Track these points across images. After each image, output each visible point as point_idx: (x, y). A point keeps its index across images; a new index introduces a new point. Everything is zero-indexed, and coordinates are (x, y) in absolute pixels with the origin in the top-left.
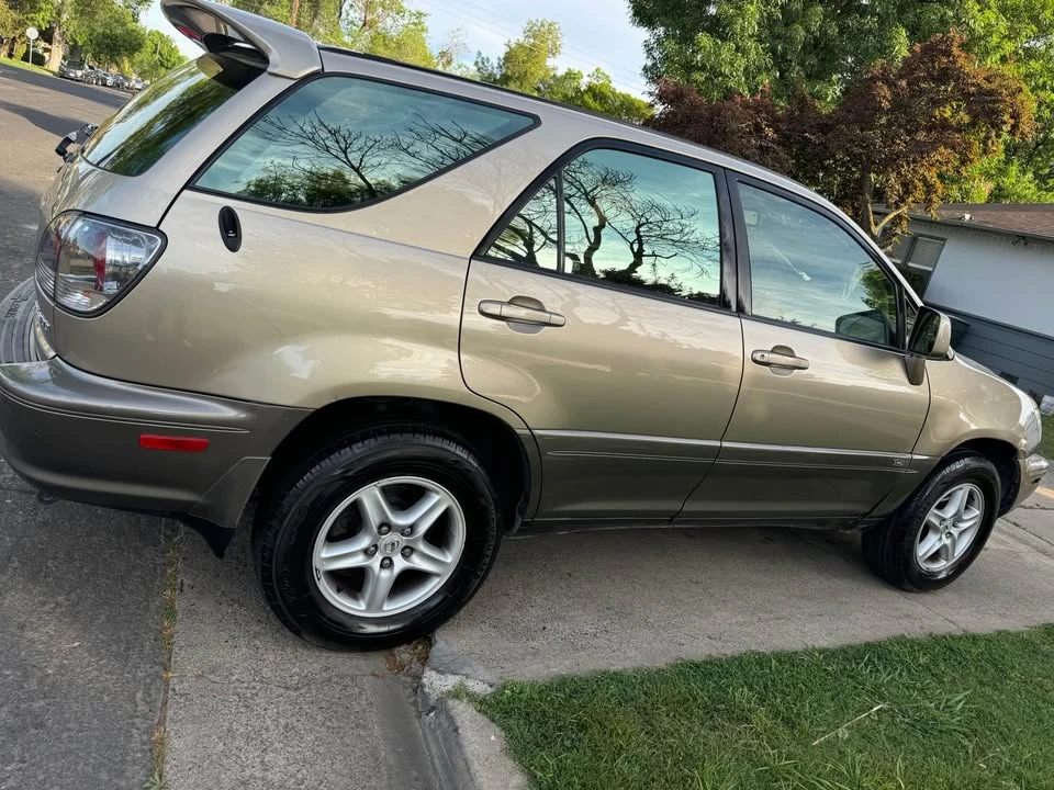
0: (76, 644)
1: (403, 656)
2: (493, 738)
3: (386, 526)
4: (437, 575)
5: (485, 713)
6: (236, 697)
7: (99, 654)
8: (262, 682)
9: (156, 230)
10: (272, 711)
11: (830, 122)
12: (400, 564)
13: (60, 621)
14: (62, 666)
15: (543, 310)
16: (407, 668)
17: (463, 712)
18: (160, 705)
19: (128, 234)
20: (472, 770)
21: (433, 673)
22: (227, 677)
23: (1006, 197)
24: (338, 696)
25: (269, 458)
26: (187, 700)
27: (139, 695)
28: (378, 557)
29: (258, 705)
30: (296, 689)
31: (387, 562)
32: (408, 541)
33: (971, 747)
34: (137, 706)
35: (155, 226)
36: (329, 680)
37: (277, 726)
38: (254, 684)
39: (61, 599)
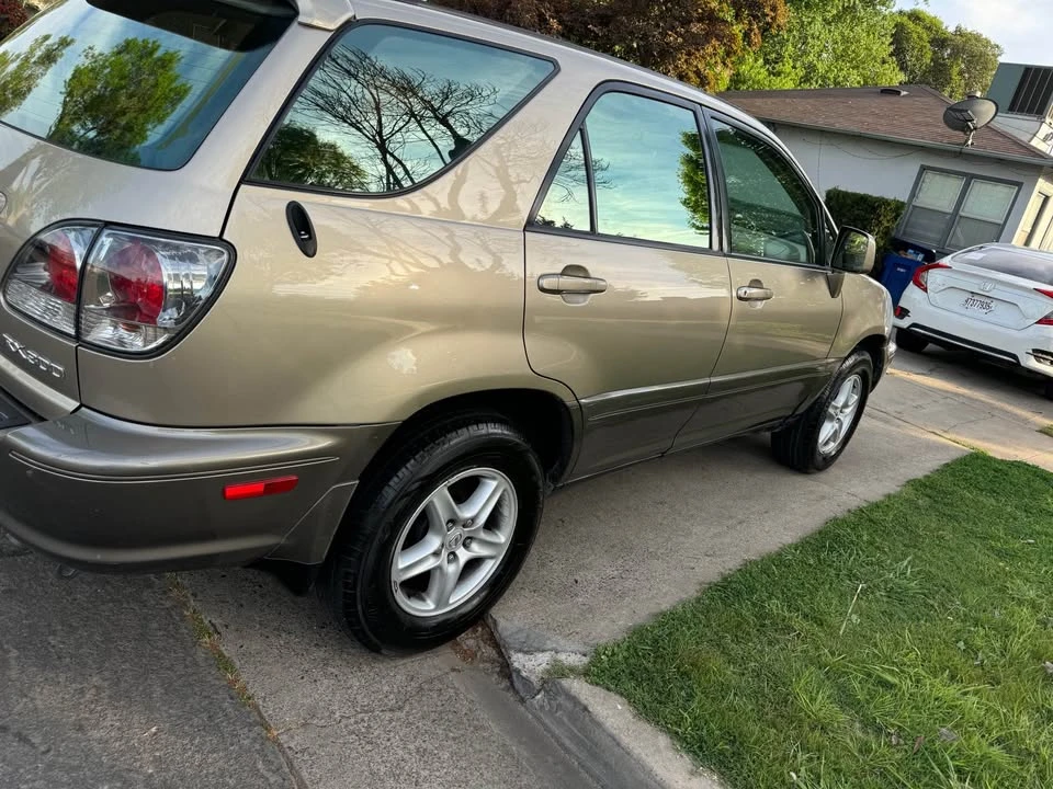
0: (154, 730)
1: (468, 642)
2: (620, 707)
3: (453, 521)
4: (491, 558)
5: (597, 684)
6: (353, 736)
7: (187, 734)
8: (366, 712)
9: (220, 240)
10: (396, 741)
11: (609, 13)
12: (464, 556)
13: (117, 708)
14: (158, 760)
15: (587, 277)
16: (479, 654)
17: (579, 688)
18: (287, 770)
19: (177, 248)
20: (623, 744)
21: (520, 655)
22: (330, 717)
23: (744, 82)
24: (439, 703)
25: (357, 482)
26: (311, 755)
27: (260, 765)
28: (444, 554)
29: (378, 737)
30: (400, 708)
31: (452, 557)
32: (469, 531)
33: (936, 605)
34: (267, 779)
35: (217, 235)
36: (421, 688)
37: (410, 754)
38: (360, 716)
39: (96, 680)
